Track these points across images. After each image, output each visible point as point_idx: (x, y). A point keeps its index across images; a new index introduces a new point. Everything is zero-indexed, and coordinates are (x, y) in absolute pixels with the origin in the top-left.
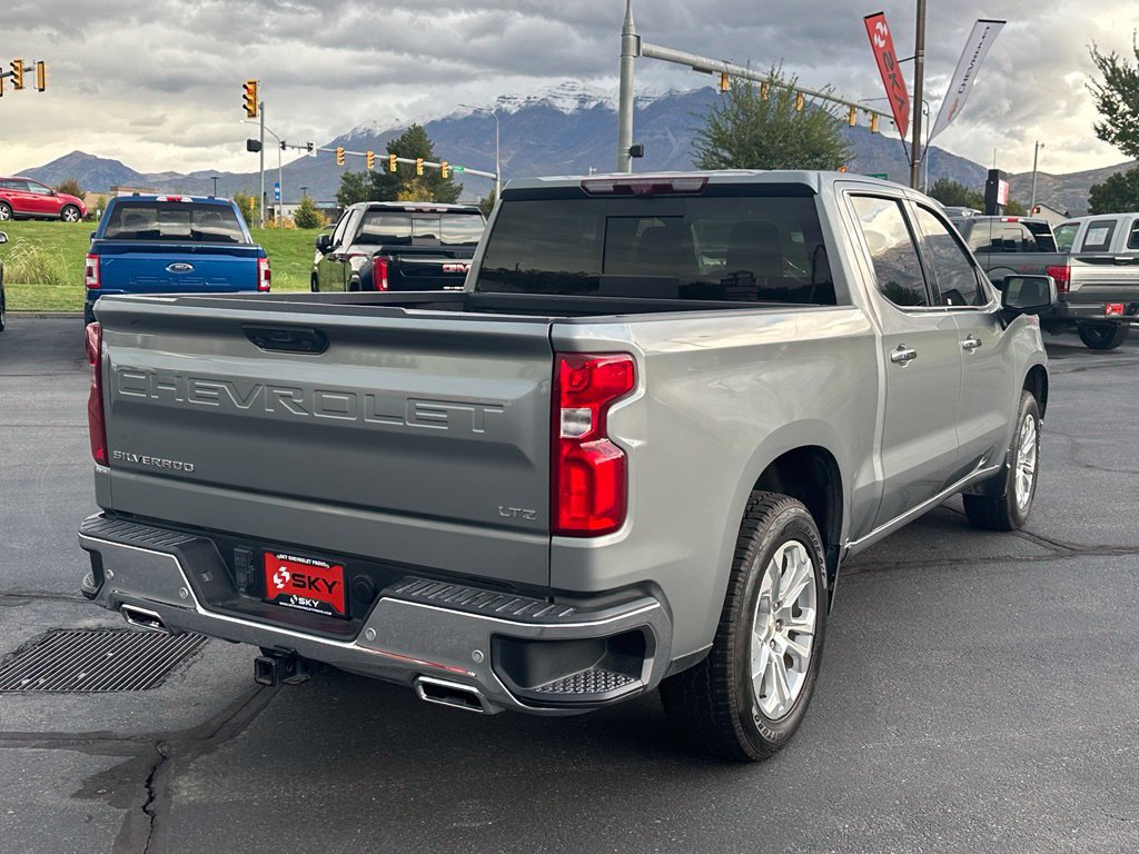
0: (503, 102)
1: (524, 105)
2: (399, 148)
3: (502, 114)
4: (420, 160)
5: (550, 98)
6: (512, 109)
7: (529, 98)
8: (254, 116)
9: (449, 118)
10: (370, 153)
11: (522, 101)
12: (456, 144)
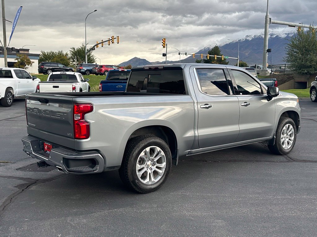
0: (247, 37)
1: (253, 38)
2: (211, 53)
3: (247, 41)
4: (216, 55)
5: (261, 35)
6: (250, 39)
7: (255, 35)
8: (165, 47)
9: (231, 43)
10: (202, 54)
11: (253, 36)
12: (233, 50)
